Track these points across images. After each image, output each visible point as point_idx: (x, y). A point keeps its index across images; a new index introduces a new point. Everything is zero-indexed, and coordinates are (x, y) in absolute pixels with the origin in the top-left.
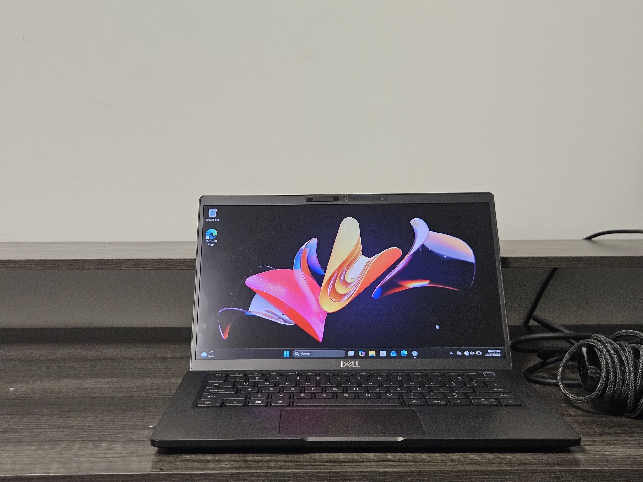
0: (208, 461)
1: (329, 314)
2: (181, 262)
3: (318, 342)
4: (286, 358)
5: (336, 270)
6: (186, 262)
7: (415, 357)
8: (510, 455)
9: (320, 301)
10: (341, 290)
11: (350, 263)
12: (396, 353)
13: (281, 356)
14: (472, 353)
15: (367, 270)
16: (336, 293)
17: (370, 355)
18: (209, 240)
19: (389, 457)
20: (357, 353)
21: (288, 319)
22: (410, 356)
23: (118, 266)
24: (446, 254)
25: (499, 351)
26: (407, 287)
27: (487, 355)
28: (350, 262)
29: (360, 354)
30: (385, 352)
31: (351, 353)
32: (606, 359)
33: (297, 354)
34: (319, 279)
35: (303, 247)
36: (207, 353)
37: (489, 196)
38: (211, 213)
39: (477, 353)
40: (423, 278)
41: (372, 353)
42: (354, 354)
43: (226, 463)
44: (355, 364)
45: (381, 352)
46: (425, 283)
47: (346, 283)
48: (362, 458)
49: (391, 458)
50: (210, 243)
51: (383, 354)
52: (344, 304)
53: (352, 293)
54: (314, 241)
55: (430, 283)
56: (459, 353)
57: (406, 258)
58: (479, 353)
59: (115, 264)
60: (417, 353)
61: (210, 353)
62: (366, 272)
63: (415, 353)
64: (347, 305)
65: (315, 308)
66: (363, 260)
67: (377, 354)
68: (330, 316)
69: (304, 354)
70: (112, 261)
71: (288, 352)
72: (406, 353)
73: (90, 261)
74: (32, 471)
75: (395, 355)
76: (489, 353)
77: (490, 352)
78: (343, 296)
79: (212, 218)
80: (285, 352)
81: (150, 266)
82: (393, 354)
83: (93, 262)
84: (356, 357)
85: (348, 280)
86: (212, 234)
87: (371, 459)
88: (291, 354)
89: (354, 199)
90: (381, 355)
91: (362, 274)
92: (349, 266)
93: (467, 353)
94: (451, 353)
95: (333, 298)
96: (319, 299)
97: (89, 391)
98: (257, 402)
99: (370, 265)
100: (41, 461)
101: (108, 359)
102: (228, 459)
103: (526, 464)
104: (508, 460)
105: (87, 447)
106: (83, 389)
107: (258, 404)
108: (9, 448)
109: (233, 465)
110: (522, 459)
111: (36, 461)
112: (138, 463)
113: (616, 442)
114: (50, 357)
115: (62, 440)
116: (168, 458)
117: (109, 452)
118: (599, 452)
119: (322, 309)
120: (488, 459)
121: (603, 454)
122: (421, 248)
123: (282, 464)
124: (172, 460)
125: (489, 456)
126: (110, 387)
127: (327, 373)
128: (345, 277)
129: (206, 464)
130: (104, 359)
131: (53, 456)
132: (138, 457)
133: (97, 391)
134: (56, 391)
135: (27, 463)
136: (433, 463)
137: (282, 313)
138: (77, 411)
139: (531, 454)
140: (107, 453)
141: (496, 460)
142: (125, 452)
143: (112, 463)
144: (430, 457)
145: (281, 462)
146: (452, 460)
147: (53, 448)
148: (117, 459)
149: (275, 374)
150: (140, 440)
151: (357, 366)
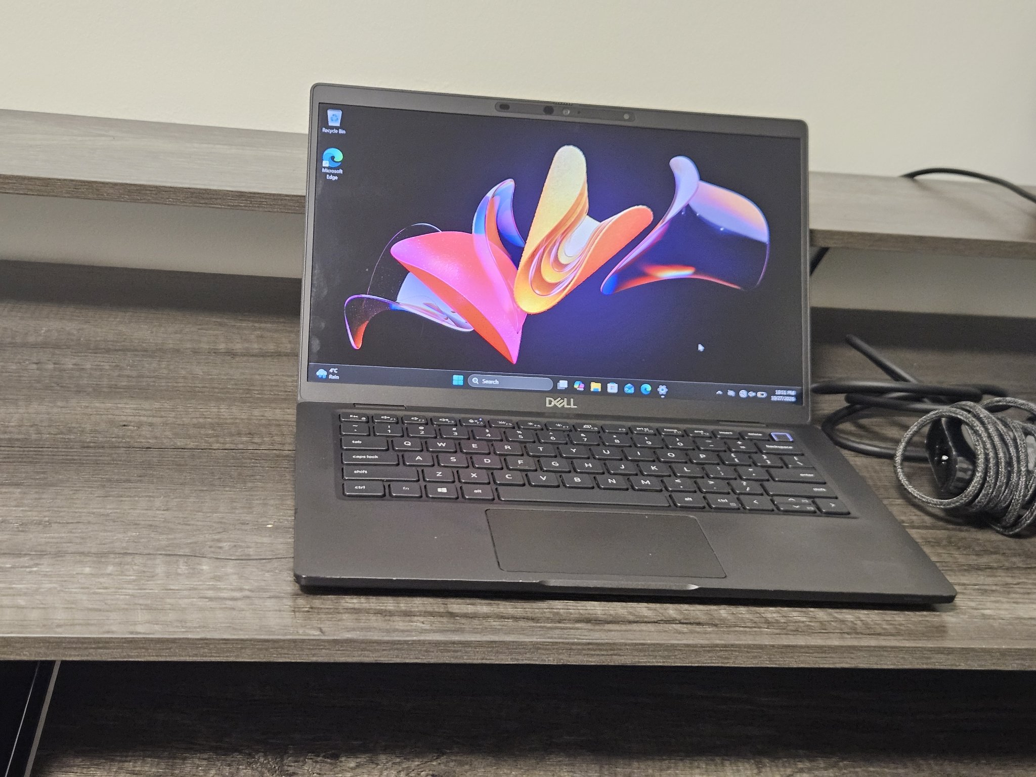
0: (391, 614)
1: (530, 317)
2: (274, 199)
3: (509, 363)
4: (458, 387)
5: (543, 240)
6: (282, 200)
7: (663, 397)
8: (850, 614)
9: (515, 293)
10: (550, 275)
11: (566, 230)
12: (633, 388)
13: (449, 384)
14: (752, 394)
15: (596, 242)
16: (543, 280)
17: (592, 390)
18: (329, 168)
19: (671, 611)
20: (571, 384)
21: (462, 321)
22: (654, 393)
23: (162, 198)
24: (724, 224)
25: (793, 393)
26: (657, 278)
27: (774, 398)
28: (567, 226)
29: (576, 386)
30: (616, 386)
31: (563, 384)
32: (985, 448)
33: (475, 380)
34: (514, 252)
35: (490, 194)
36: (327, 370)
37: (801, 126)
38: (332, 118)
39: (759, 394)
40: (685, 264)
41: (595, 386)
42: (566, 386)
43: (420, 619)
44: (569, 404)
45: (609, 385)
46: (685, 272)
47: (559, 265)
48: (631, 613)
49: (674, 616)
50: (330, 174)
51: (612, 388)
52: (555, 300)
53: (569, 282)
54: (509, 185)
55: (695, 273)
56: (731, 393)
57: (660, 225)
58: (763, 395)
59: (156, 194)
60: (667, 390)
61: (331, 371)
62: (593, 246)
63: (663, 390)
64: (559, 303)
65: (507, 306)
66: (589, 224)
67: (604, 387)
68: (531, 319)
69: (487, 382)
70: (151, 189)
71: (461, 377)
72: (649, 388)
73: (111, 185)
74: (106, 628)
75: (632, 391)
76: (777, 395)
77: (779, 394)
78: (554, 286)
79: (332, 128)
80: (455, 377)
81: (219, 201)
82: (629, 389)
83: (117, 187)
84: (570, 391)
85: (563, 260)
86: (333, 158)
87: (646, 617)
88: (465, 380)
89: (579, 112)
90: (609, 390)
91: (586, 248)
92: (565, 234)
93: (743, 394)
94: (719, 392)
95: (539, 290)
96: (514, 289)
97: (132, 431)
98: (439, 490)
99: (601, 234)
100: (114, 602)
101: (136, 350)
102: (421, 608)
103: (879, 634)
104: (850, 624)
105: (179, 571)
106: (121, 426)
107: (442, 493)
108: (45, 569)
109: (434, 625)
110: (869, 622)
111: (105, 604)
112: (278, 613)
113: (994, 588)
114: (31, 339)
115: (129, 552)
116: (323, 604)
117: (221, 585)
118: (976, 611)
119: (518, 307)
120: (821, 622)
121: (983, 615)
122: (684, 210)
123: (510, 622)
124: (331, 608)
125: (821, 614)
126: (165, 424)
127: (531, 424)
128: (557, 252)
129: (389, 620)
130: (129, 350)
131: (130, 591)
132: (273, 600)
133: (145, 431)
134: (74, 428)
135: (90, 606)
136: (742, 629)
137: (452, 310)
138: (129, 481)
139: (881, 611)
140: (217, 588)
141: (833, 623)
142: (247, 587)
143: (234, 613)
144: (733, 614)
145: (508, 618)
146: (768, 623)
147: (122, 572)
148: (239, 604)
149: (447, 420)
150: (262, 557)
151: (572, 406)
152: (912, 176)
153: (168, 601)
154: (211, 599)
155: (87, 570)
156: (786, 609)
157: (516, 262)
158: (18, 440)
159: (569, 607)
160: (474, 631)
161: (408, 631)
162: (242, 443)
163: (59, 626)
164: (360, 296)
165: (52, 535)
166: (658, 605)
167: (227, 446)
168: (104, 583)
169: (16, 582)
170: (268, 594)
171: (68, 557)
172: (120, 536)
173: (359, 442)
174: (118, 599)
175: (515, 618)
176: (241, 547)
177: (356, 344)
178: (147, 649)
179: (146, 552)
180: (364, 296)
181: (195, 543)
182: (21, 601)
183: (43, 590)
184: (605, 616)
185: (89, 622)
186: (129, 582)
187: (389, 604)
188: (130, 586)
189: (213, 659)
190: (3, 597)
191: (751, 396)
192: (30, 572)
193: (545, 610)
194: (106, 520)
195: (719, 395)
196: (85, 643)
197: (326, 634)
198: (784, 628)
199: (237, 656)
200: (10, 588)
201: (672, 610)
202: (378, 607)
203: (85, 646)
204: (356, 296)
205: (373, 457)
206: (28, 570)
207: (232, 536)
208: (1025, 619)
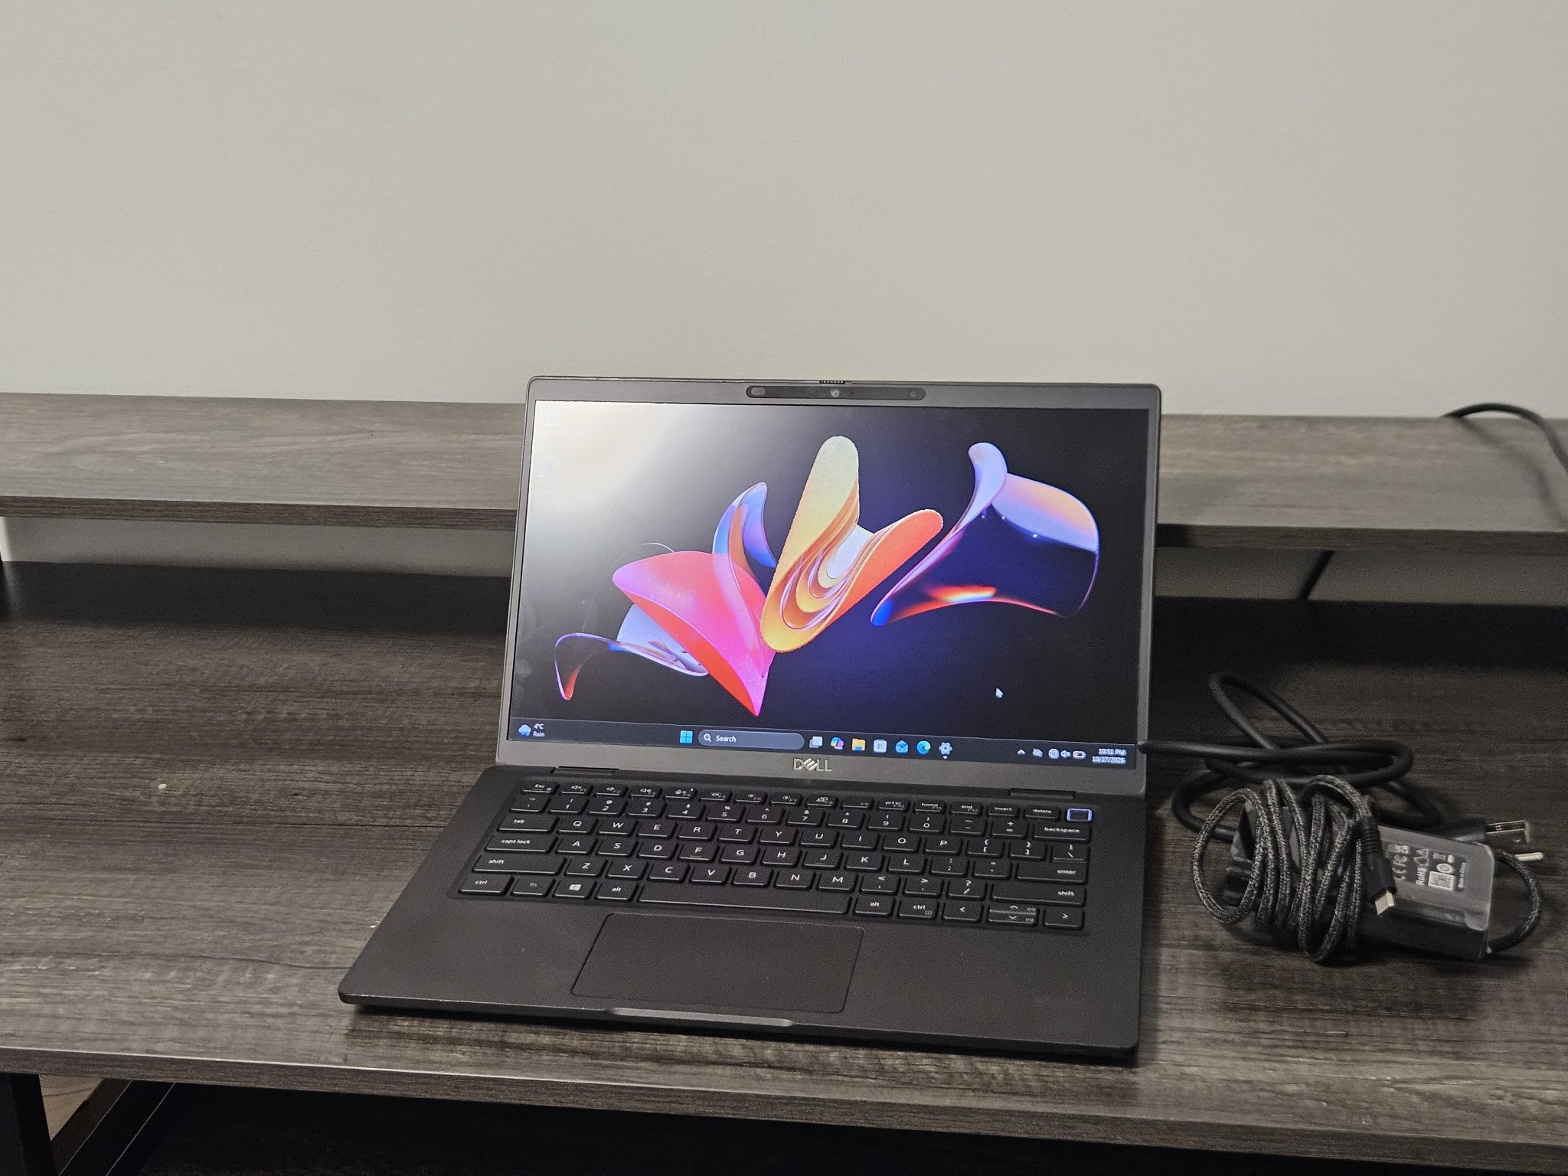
0: (435, 1040)
1: (778, 654)
3: (750, 714)
4: (685, 745)
5: (801, 557)
6: (504, 516)
7: (945, 757)
8: (998, 1064)
9: (761, 626)
10: (806, 603)
11: (830, 544)
12: (907, 746)
13: (674, 741)
14: (1065, 754)
15: (866, 560)
16: (798, 609)
17: (854, 749)
18: (544, 480)
20: (827, 742)
21: (695, 663)
22: (934, 754)
23: (371, 520)
24: (1038, 529)
25: (1123, 752)
26: (942, 601)
27: (1096, 760)
28: (832, 539)
29: (833, 744)
30: (884, 743)
31: (817, 741)
33: (707, 737)
34: (763, 575)
35: (737, 502)
36: (531, 726)
37: (1152, 393)
38: (549, 417)
39: (1076, 754)
40: (982, 584)
41: (858, 744)
42: (821, 744)
43: (464, 1048)
44: (822, 766)
45: (876, 743)
46: (984, 595)
47: (818, 589)
48: (717, 1052)
49: (770, 1057)
50: (545, 487)
51: (880, 746)
52: (811, 634)
53: (828, 612)
54: (760, 490)
55: (996, 595)
56: (1037, 753)
57: (951, 535)
58: (1081, 755)
59: (364, 515)
60: (951, 749)
61: (536, 727)
62: (864, 564)
63: (946, 748)
64: (817, 637)
65: (751, 641)
66: (860, 536)
67: (869, 745)
68: (780, 659)
69: (721, 739)
70: (358, 510)
71: (690, 733)
72: (927, 746)
73: (315, 509)
74: (126, 1043)
75: (905, 750)
76: (1100, 756)
77: (1104, 753)
78: (810, 616)
79: (551, 430)
80: (683, 733)
82: (902, 747)
83: (321, 510)
84: (826, 749)
85: (824, 582)
86: (549, 467)
87: (732, 1057)
88: (695, 737)
89: (852, 393)
90: (876, 749)
91: (853, 569)
92: (828, 550)
93: (1054, 754)
94: (1021, 752)
95: (790, 620)
96: (761, 622)
97: (299, 801)
98: (572, 887)
99: (874, 549)
100: (151, 1015)
101: (370, 693)
102: (474, 1036)
103: (1015, 1094)
104: (986, 1078)
105: (242, 980)
106: (292, 795)
107: (574, 892)
108: (107, 972)
109: (474, 1057)
110: (1017, 1077)
111: (143, 1017)
112: (313, 1035)
113: (1231, 1037)
114: (262, 681)
115: (204, 955)
116: (369, 1026)
117: (275, 998)
118: (1177, 1068)
119: (765, 644)
120: (951, 1075)
121: (1183, 1073)
122: (985, 513)
123: (564, 1058)
124: (373, 1032)
125: (958, 1063)
126: (342, 792)
127: (751, 796)
128: (817, 574)
129: (428, 1049)
130: (362, 693)
131: (175, 1002)
132: (317, 1019)
133: (313, 804)
134: (239, 797)
135: (126, 1019)
136: (840, 1078)
137: (683, 650)
138: (257, 867)
139: (1043, 1063)
140: (268, 1002)
141: (965, 1076)
142: (299, 1002)
143: (268, 1032)
144: (845, 1058)
145: (566, 1052)
146: (881, 1071)
147: (182, 979)
148: (280, 1022)
149: (649, 791)
150: (339, 966)
151: (826, 770)
152: (1460, 415)
153: (209, 1015)
154: (252, 1015)
155: (148, 975)
156: (919, 1054)
157: (765, 587)
158: (171, 813)
159: (648, 1041)
160: (517, 1067)
161: (440, 1063)
162: (413, 818)
163: (81, 1040)
164: (573, 635)
165: (138, 932)
166: (759, 1043)
167: (394, 822)
168: (156, 991)
169: (70, 988)
170: (315, 1012)
171: (138, 960)
172: (205, 935)
173: (522, 821)
174: (156, 1012)
175: (573, 1052)
176: (325, 952)
177: (567, 694)
178: (163, 1070)
179: (221, 955)
180: (578, 634)
181: (279, 946)
182: (61, 1011)
183: (90, 998)
184: (684, 1054)
185: (115, 1036)
186: (180, 992)
187: (441, 1029)
188: (180, 996)
189: (231, 1084)
190: (46, 1005)
191: (1064, 756)
192: (90, 976)
193: (617, 1044)
194: (203, 916)
195: (1021, 755)
196: (102, 1060)
197: (348, 1062)
198: (895, 1080)
199: (257, 1082)
200: (59, 995)
201: (770, 1051)
202: (427, 1032)
203: (102, 1063)
204: (568, 635)
205: (524, 842)
206: (89, 973)
207: (325, 938)
208: (1236, 1081)
